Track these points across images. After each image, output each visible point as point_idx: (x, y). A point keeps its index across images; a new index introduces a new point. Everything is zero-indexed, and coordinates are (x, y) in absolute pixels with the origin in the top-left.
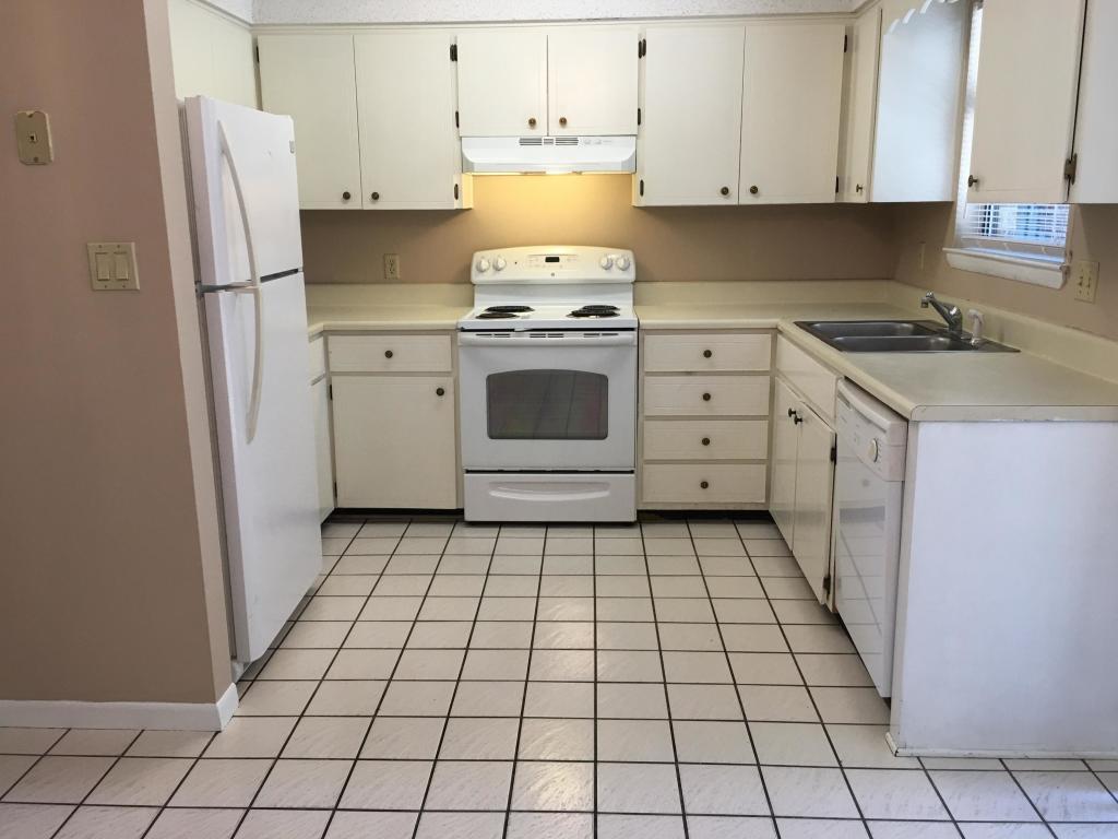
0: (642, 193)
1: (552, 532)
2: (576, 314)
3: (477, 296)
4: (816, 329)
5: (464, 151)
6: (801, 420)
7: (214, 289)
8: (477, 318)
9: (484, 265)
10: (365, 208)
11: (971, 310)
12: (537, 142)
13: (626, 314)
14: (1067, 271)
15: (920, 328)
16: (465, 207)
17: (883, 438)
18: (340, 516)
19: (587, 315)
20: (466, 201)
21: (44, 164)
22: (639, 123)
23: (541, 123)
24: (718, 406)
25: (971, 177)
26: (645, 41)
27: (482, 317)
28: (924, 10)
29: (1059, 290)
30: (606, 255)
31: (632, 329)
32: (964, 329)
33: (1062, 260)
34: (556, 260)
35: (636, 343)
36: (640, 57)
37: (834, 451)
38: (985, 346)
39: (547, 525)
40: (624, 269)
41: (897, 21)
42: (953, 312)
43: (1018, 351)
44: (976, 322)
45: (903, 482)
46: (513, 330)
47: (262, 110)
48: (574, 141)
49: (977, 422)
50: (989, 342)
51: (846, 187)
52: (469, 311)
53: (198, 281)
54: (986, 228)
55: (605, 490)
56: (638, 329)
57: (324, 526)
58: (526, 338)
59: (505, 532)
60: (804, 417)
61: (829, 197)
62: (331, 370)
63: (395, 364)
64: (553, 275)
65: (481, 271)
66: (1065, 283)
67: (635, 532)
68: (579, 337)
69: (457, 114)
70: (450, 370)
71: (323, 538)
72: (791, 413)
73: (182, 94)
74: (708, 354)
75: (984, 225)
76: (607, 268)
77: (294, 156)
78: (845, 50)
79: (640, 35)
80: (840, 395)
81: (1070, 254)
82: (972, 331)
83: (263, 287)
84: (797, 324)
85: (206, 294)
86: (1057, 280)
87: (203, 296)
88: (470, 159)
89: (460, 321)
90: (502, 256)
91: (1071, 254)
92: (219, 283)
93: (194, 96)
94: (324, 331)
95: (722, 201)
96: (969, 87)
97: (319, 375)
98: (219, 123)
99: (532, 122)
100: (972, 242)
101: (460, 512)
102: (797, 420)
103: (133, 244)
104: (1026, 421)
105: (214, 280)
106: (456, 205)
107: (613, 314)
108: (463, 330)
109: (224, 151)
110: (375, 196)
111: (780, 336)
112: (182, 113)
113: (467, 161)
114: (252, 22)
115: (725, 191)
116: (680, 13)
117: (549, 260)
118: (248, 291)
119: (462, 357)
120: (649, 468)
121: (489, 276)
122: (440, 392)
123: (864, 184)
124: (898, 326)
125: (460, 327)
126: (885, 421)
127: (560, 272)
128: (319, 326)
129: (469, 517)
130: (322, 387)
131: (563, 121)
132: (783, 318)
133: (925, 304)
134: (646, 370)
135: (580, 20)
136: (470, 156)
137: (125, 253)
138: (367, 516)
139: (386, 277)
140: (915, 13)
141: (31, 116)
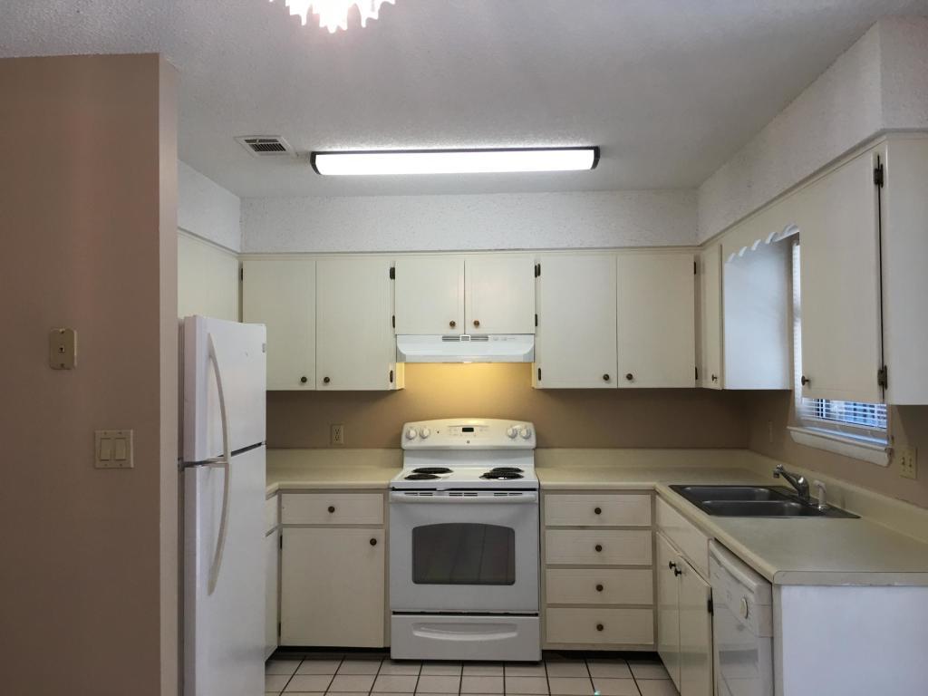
0: (540, 378)
1: (468, 670)
2: (487, 476)
3: (406, 459)
4: (688, 492)
5: (398, 345)
6: (680, 573)
7: (193, 464)
8: (406, 478)
9: (412, 433)
10: (318, 389)
11: (817, 480)
12: (456, 339)
13: (529, 476)
14: (891, 452)
15: (775, 493)
16: (398, 388)
17: (751, 597)
18: (283, 654)
19: (497, 478)
20: (400, 383)
21: (68, 369)
22: (536, 325)
23: (459, 324)
24: (609, 556)
25: (803, 378)
26: (539, 265)
27: (410, 478)
28: (754, 248)
29: (887, 467)
30: (511, 426)
31: (534, 490)
32: (811, 495)
33: (886, 442)
34: (470, 430)
35: (537, 501)
36: (536, 276)
37: (710, 604)
38: (831, 512)
39: (463, 663)
40: (527, 438)
41: (733, 255)
42: (801, 481)
43: (858, 517)
44: (821, 490)
45: (772, 638)
46: (435, 490)
47: (242, 322)
48: (485, 338)
49: (830, 586)
50: (833, 508)
51: (703, 377)
52: (398, 473)
53: (180, 458)
54: (820, 412)
55: (513, 631)
56: (539, 490)
57: (268, 663)
58: (446, 497)
59: (427, 670)
60: (683, 570)
61: (690, 383)
62: (284, 522)
63: (337, 518)
64: (468, 442)
65: (409, 438)
66: (890, 462)
67: (540, 671)
68: (490, 496)
69: (394, 317)
70: (382, 523)
71: (266, 675)
72: (671, 565)
73: (182, 314)
74: (598, 511)
75: (818, 410)
76: (513, 437)
77: (265, 354)
78: (695, 273)
79: (535, 261)
80: (711, 554)
81: (891, 438)
82: (819, 496)
83: (233, 460)
84: (671, 487)
85: (186, 469)
86: (883, 459)
87: (183, 470)
88: (404, 352)
89: (392, 481)
90: (428, 426)
91: (893, 438)
92: (197, 460)
93: (192, 315)
94: (279, 489)
95: (604, 385)
96: (795, 302)
97: (272, 527)
98: (209, 334)
99: (453, 324)
100: (811, 423)
101: (387, 650)
102: (677, 573)
103: (132, 431)
104: (871, 585)
105: (194, 458)
106: (391, 387)
107: (519, 477)
108: (394, 489)
109: (211, 356)
110: (327, 380)
111: (657, 497)
112: (181, 328)
113: (401, 353)
114: (239, 251)
115: (606, 378)
116: (565, 246)
117: (465, 430)
118: (220, 465)
119: (393, 511)
120: (552, 613)
121: (416, 443)
122: (373, 542)
123: (717, 374)
124: (756, 490)
125: (391, 486)
126: (753, 583)
127: (475, 440)
128: (275, 486)
129: (394, 655)
130: (274, 537)
131: (477, 324)
132: (661, 481)
133: (777, 475)
134: (546, 524)
135: (490, 250)
136: (404, 349)
137: (124, 438)
138: (305, 653)
139: (332, 443)
140: (746, 250)
141: (63, 332)
